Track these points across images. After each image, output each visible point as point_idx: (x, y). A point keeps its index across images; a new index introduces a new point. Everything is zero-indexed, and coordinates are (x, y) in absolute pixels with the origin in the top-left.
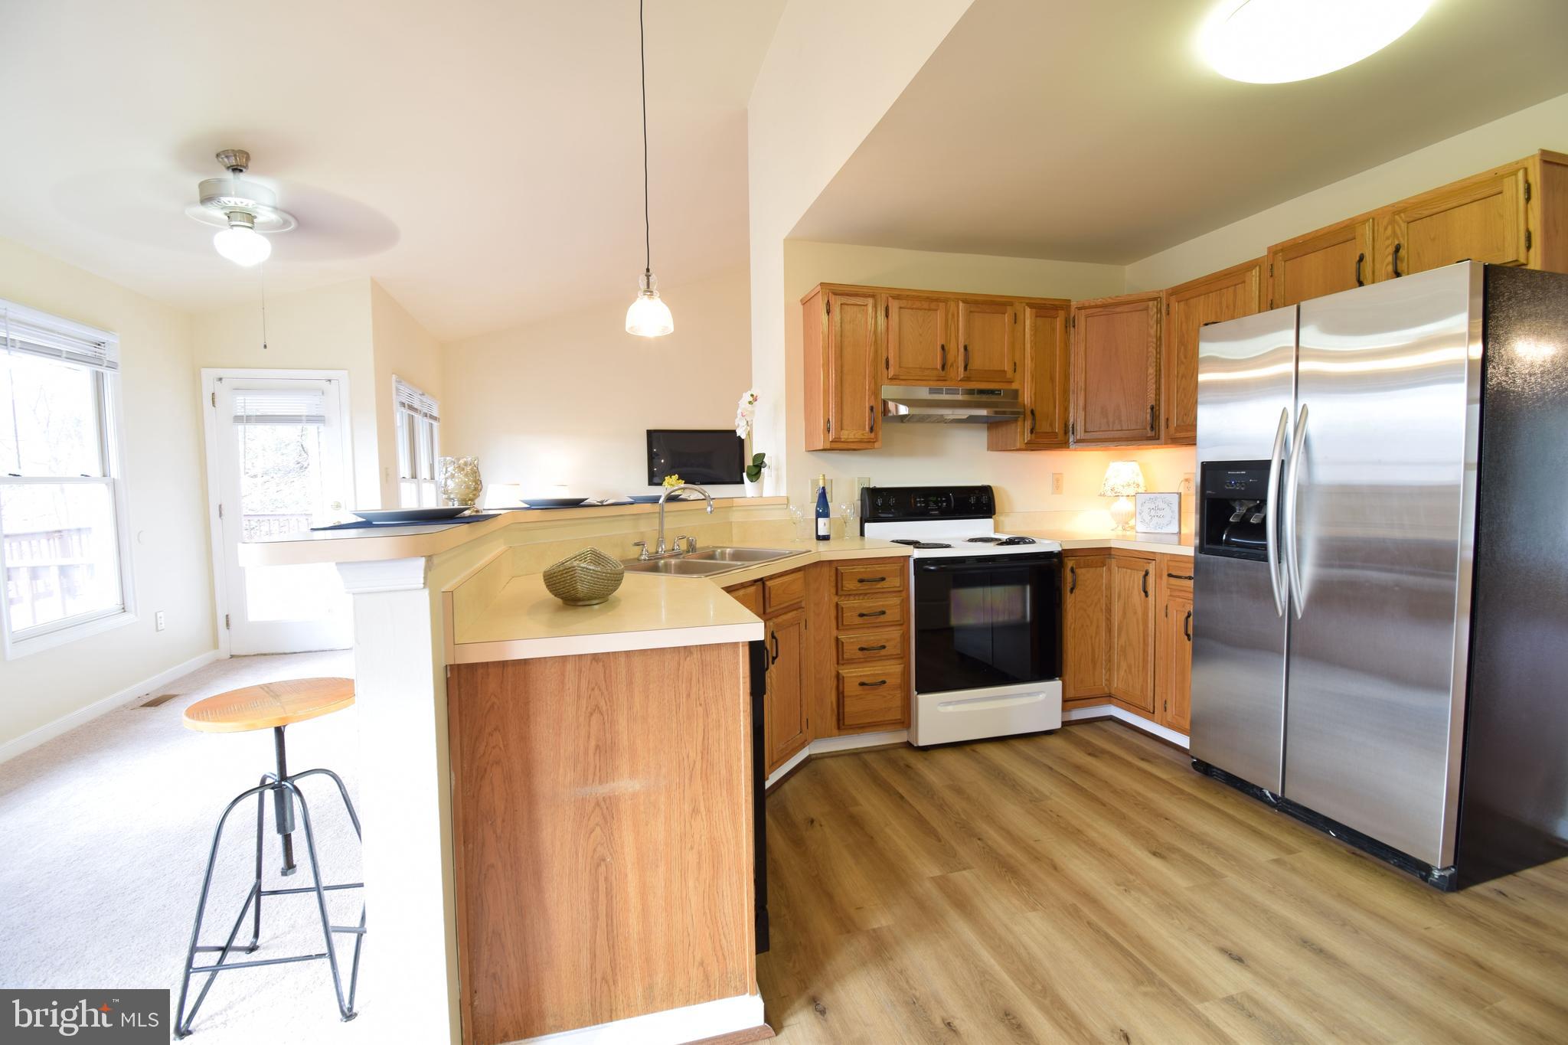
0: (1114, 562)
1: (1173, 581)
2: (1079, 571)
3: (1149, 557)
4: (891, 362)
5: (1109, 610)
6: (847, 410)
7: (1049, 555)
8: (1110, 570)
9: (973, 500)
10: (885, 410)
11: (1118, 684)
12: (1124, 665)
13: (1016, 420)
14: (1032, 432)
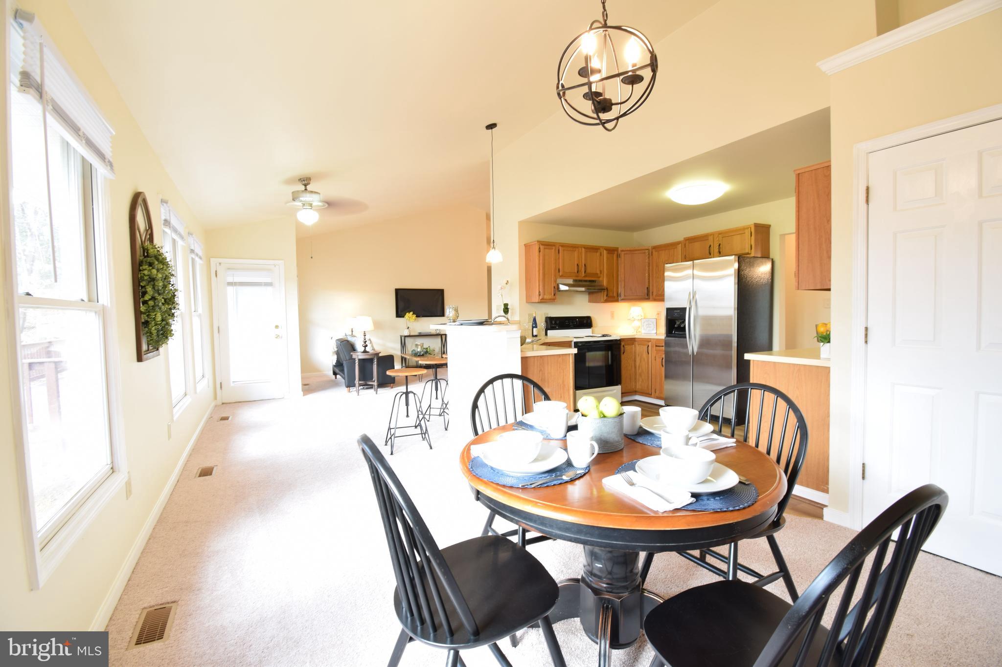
0: (636, 343)
1: (657, 348)
2: (625, 346)
3: (649, 340)
4: (560, 270)
5: (635, 361)
6: (546, 287)
7: (616, 340)
8: (635, 346)
9: (585, 322)
10: (558, 288)
11: (639, 387)
12: (641, 380)
13: (601, 292)
14: (607, 296)
